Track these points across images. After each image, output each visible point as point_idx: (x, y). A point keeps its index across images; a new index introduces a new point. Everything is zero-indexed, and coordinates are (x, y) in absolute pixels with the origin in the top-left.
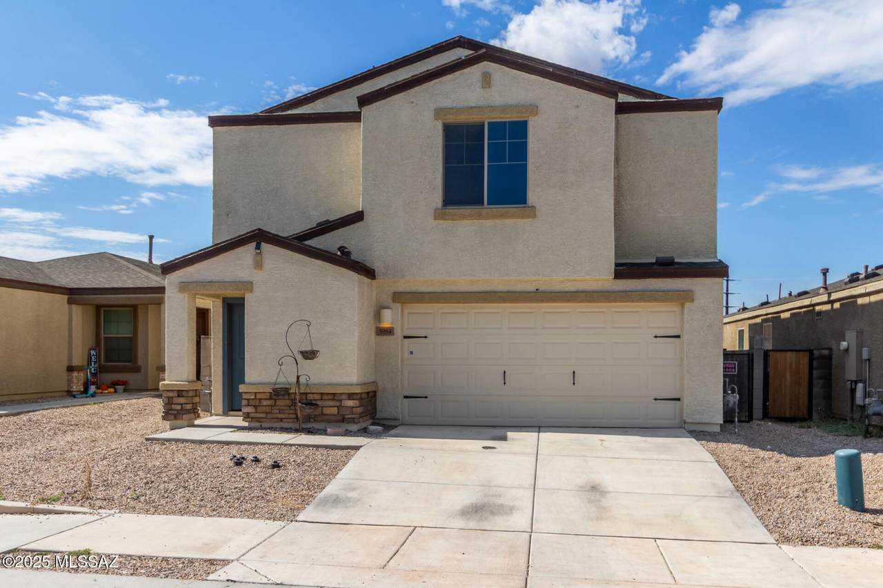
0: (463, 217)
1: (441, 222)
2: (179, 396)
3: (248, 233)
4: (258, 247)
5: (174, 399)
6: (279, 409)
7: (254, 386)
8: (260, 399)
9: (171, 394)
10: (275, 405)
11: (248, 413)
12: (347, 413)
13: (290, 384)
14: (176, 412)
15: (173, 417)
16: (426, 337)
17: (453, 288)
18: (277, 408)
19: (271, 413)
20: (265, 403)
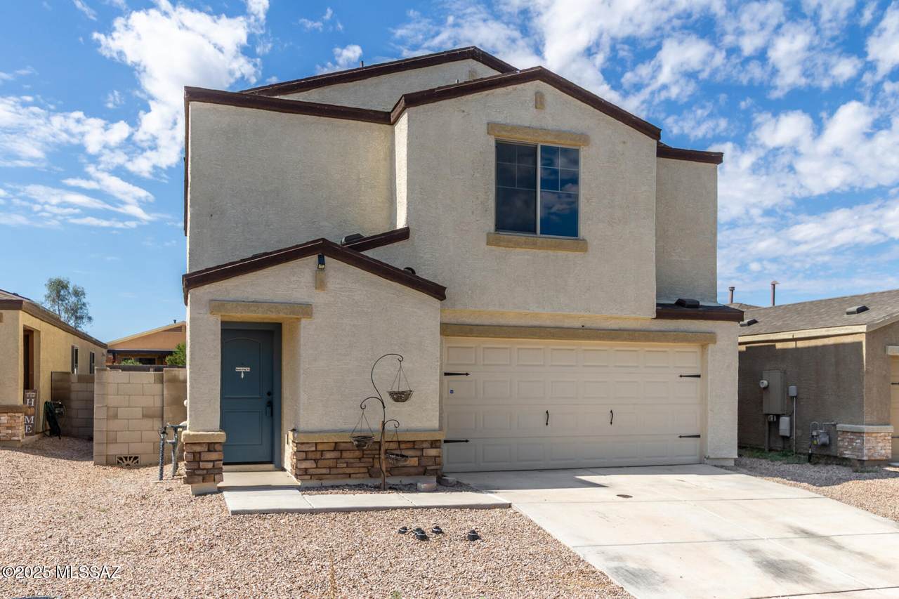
0: (517, 245)
1: (493, 247)
2: (209, 451)
3: (308, 243)
4: (321, 261)
5: (203, 454)
6: (347, 463)
7: (317, 435)
8: (322, 451)
9: (198, 449)
10: (341, 458)
11: (306, 469)
12: (430, 464)
13: (372, 432)
14: (205, 472)
15: (201, 478)
16: (467, 374)
17: (502, 321)
18: (343, 461)
19: (336, 467)
20: (328, 455)
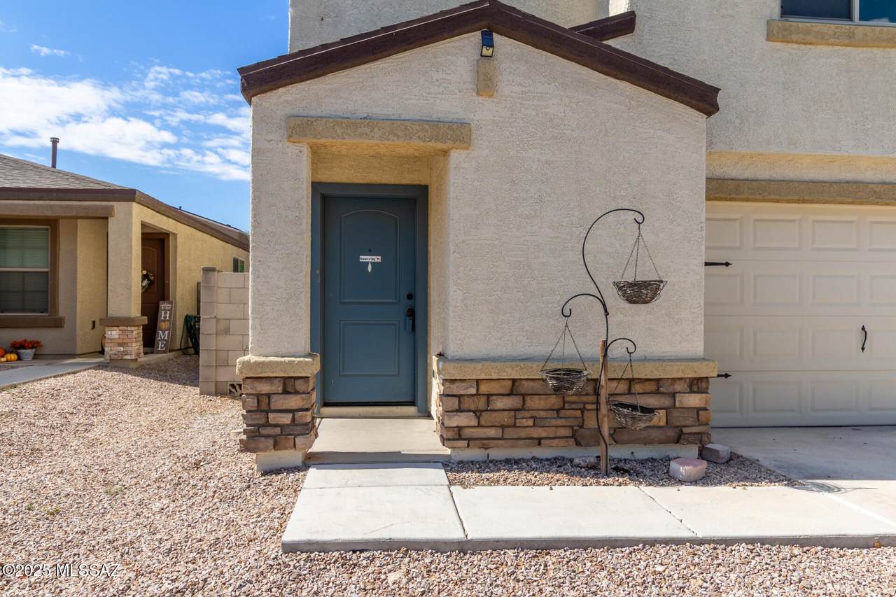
1: (778, 45)
2: (286, 392)
3: (463, 7)
4: (487, 42)
5: (274, 398)
6: (534, 418)
7: (479, 366)
8: (489, 396)
9: (265, 388)
10: (523, 409)
11: (460, 428)
12: (689, 422)
13: (582, 360)
14: (278, 430)
15: (271, 442)
16: (727, 264)
17: (790, 174)
18: (527, 414)
19: (515, 426)
20: (500, 403)
